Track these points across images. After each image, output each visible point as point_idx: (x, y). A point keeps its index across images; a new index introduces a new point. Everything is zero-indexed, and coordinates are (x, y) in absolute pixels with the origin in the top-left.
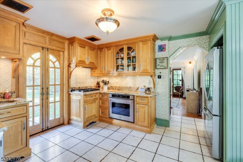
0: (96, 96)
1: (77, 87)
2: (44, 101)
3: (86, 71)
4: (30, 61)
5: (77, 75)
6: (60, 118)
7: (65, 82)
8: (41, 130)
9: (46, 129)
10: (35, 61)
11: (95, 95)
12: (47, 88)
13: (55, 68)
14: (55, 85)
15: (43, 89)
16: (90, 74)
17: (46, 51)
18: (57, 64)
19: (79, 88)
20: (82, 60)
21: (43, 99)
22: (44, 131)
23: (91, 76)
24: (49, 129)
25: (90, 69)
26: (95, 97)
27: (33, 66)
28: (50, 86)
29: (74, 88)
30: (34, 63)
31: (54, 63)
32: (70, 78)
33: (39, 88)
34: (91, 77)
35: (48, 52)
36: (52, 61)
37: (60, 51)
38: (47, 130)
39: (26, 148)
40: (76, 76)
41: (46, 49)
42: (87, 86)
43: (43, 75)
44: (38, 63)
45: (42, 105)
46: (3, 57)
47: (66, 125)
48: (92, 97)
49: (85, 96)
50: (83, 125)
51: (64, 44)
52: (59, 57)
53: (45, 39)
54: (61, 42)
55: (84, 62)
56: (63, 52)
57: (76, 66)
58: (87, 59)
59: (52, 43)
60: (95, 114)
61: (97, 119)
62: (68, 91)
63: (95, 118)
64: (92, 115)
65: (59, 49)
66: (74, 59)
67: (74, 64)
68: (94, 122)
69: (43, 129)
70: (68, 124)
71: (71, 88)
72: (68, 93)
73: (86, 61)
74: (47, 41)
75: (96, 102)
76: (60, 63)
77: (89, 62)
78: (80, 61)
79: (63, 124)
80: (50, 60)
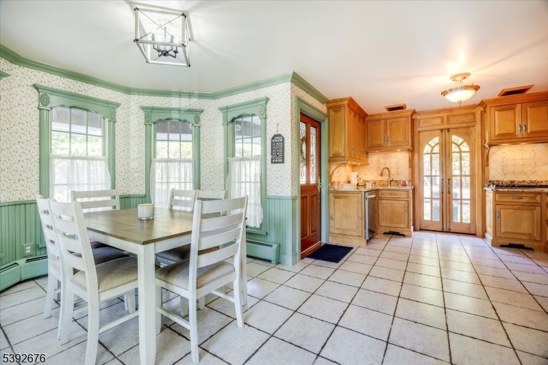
0: (535, 198)
1: (505, 180)
2: (445, 195)
3: (533, 150)
4: (427, 149)
5: (507, 160)
6: (470, 224)
7: (478, 171)
8: (439, 229)
9: (448, 230)
10: (433, 148)
11: (532, 195)
12: (449, 180)
13: (461, 152)
14: (461, 176)
15: (443, 179)
17: (447, 132)
18: (465, 147)
19: (512, 182)
20: (505, 132)
21: (443, 193)
22: (444, 232)
24: (451, 232)
26: (532, 201)
27: (431, 153)
28: (454, 178)
29: (498, 181)
30: (432, 151)
31: (458, 146)
32: (488, 165)
33: (438, 178)
35: (449, 134)
36: (455, 143)
37: (469, 127)
38: (448, 232)
39: (408, 229)
40: (503, 162)
41: (447, 130)
43: (442, 163)
44: (437, 149)
45: (441, 199)
47: (478, 237)
48: (522, 198)
49: (497, 194)
50: (492, 241)
51: (474, 114)
52: (469, 135)
53: (442, 118)
54: (467, 114)
55: (514, 134)
56: (474, 126)
57: (490, 146)
58: (519, 129)
59: (453, 120)
60: (530, 232)
61: (536, 244)
62: (483, 186)
63: (530, 240)
64: (521, 232)
65: (464, 125)
66: (487, 135)
67: (487, 143)
68: (526, 246)
69: (443, 229)
70: (483, 237)
71: (490, 181)
72: (483, 189)
73: (518, 133)
74: (445, 120)
75: (535, 211)
76: (469, 144)
77: (529, 131)
78: (499, 135)
79: (474, 235)
80: (453, 142)
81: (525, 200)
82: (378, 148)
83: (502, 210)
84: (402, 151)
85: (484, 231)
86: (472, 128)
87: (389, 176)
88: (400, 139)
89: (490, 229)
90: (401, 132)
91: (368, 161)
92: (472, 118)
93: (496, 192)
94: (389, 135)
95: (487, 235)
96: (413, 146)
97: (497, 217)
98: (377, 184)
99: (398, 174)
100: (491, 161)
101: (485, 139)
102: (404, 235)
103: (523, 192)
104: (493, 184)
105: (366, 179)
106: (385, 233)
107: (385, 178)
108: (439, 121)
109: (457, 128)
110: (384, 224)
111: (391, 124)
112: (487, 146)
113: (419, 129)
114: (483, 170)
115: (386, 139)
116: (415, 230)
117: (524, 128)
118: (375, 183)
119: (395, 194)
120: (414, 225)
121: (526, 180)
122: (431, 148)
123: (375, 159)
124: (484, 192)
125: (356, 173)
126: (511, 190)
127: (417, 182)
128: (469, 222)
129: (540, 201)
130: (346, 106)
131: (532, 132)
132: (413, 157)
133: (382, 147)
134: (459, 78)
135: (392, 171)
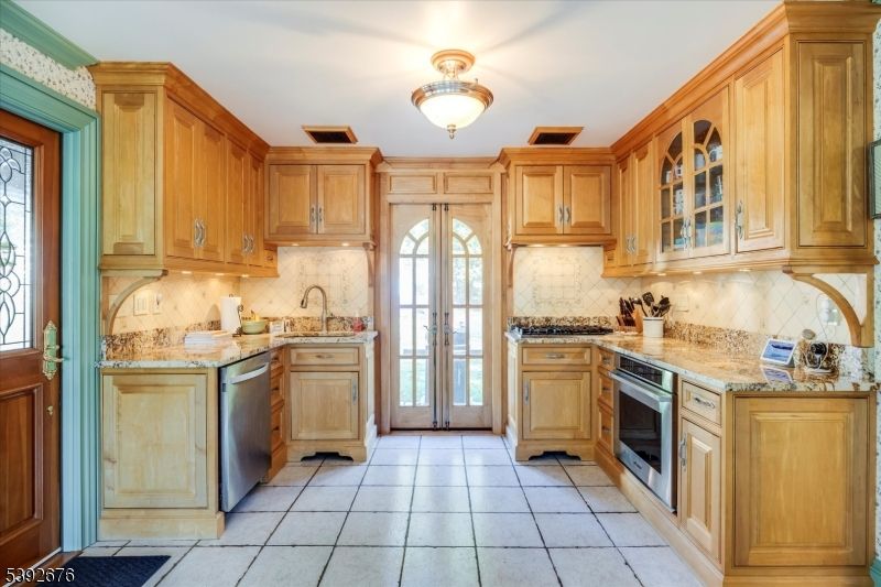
0: (581, 355)
1: (538, 315)
2: (438, 348)
3: (578, 260)
4: (406, 247)
5: (541, 276)
6: (482, 407)
7: (496, 299)
8: (429, 424)
9: (444, 426)
10: (418, 243)
11: (578, 350)
12: (447, 315)
13: (467, 256)
14: (467, 306)
15: (435, 315)
16: (601, 270)
17: (443, 211)
18: (475, 247)
20: (538, 221)
21: (435, 344)
22: (437, 430)
23: (603, 276)
24: (450, 429)
25: (601, 249)
26: (577, 361)
27: (414, 256)
28: (455, 310)
29: (526, 318)
30: (415, 249)
31: (464, 243)
32: (511, 286)
33: (426, 311)
34: (603, 281)
35: (447, 214)
36: (458, 237)
37: (481, 204)
38: (445, 429)
39: (358, 443)
40: (534, 280)
41: (443, 207)
42: (586, 316)
43: (435, 278)
44: (424, 248)
45: (432, 357)
46: (345, 244)
47: (495, 434)
48: (562, 357)
49: (525, 350)
50: (517, 448)
51: (490, 178)
52: (481, 221)
53: (434, 178)
54: (478, 176)
55: (550, 225)
56: (490, 203)
57: (515, 246)
58: (560, 215)
59: (454, 185)
60: (575, 424)
61: (584, 447)
62: (504, 330)
63: (574, 439)
64: (562, 425)
65: (473, 199)
66: (510, 223)
67: (510, 239)
68: (568, 453)
69: (435, 422)
70: (504, 433)
71: (515, 319)
72: (503, 334)
73: (558, 224)
74: (440, 184)
75: (582, 382)
76: (481, 241)
77: (573, 223)
78: (530, 225)
79: (490, 429)
80: (453, 234)
81: (567, 360)
82: (296, 234)
83: (533, 382)
84: (353, 246)
85: (505, 423)
86: (486, 207)
87: (325, 307)
88: (346, 217)
89: (513, 422)
90: (348, 200)
91: (275, 268)
92: (487, 184)
93: (524, 346)
94: (321, 205)
95: (509, 431)
96: (375, 236)
97: (524, 396)
98: (298, 326)
99: (345, 301)
100: (516, 276)
101: (507, 232)
102: (349, 459)
103: (564, 345)
104: (520, 326)
105: (270, 314)
106: (305, 459)
107: (315, 311)
108: (428, 184)
109: (461, 204)
110: (303, 435)
111: (326, 178)
112: (510, 247)
113: (390, 199)
114: (504, 296)
115: (316, 214)
116: (380, 433)
117: (566, 215)
118: (292, 324)
119: (330, 357)
120: (378, 421)
121: (568, 316)
122: (413, 244)
123: (292, 262)
124: (504, 341)
125: (238, 301)
126: (547, 340)
127: (384, 322)
128: (481, 404)
129: (588, 362)
130: (161, 93)
131: (579, 225)
132: (377, 262)
133: (306, 233)
134: (451, 63)
135: (333, 295)
